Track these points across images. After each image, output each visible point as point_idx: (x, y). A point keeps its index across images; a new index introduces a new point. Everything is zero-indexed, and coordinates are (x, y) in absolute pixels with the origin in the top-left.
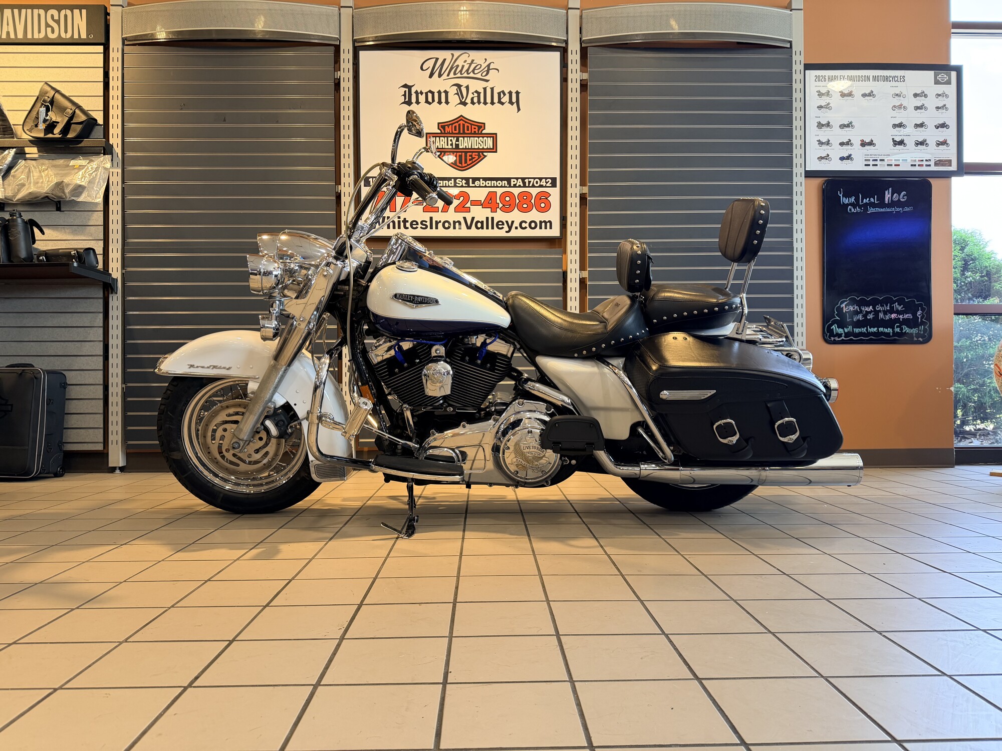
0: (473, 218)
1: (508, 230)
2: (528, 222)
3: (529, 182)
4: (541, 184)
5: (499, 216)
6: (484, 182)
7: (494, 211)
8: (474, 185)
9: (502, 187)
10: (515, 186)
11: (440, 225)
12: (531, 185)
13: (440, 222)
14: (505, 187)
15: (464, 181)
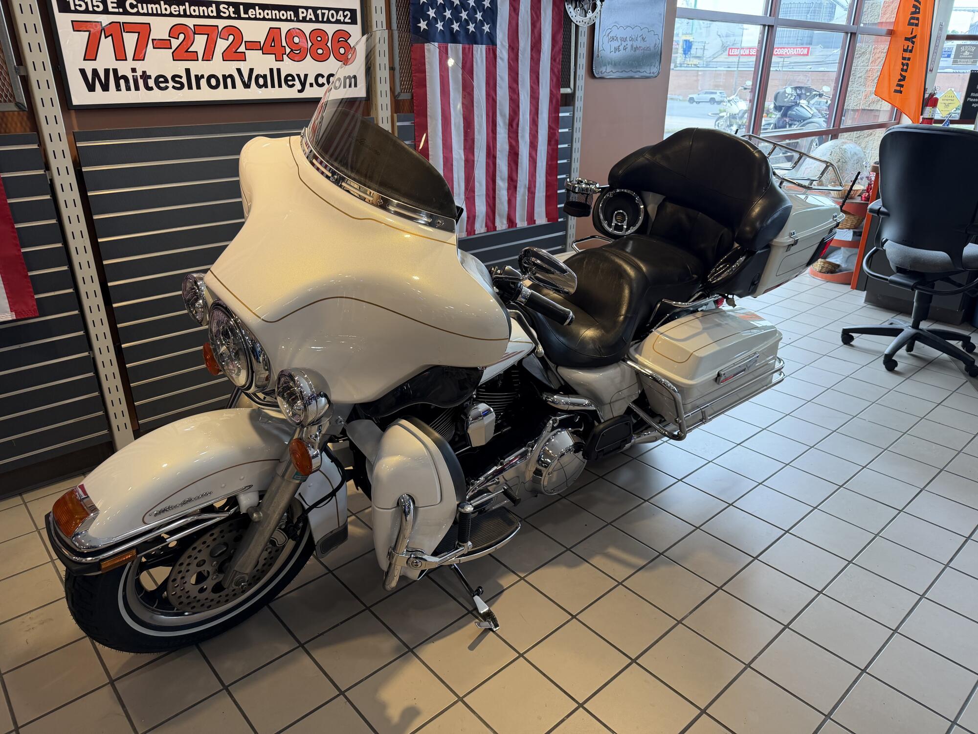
0: (251, 70)
1: (300, 87)
2: (326, 76)
3: (323, 14)
4: (338, 18)
5: (288, 67)
6: (261, 11)
7: (279, 59)
8: (247, 16)
9: (286, 20)
10: (304, 20)
11: (203, 82)
12: (325, 20)
13: (202, 76)
14: (291, 21)
15: (232, 9)
